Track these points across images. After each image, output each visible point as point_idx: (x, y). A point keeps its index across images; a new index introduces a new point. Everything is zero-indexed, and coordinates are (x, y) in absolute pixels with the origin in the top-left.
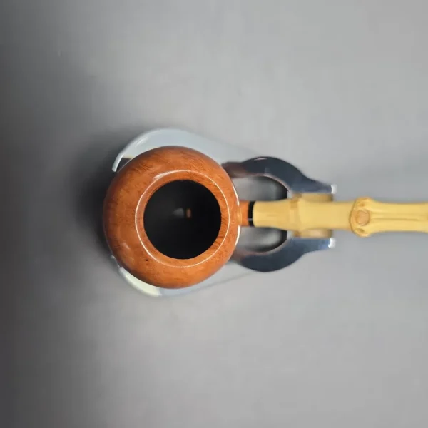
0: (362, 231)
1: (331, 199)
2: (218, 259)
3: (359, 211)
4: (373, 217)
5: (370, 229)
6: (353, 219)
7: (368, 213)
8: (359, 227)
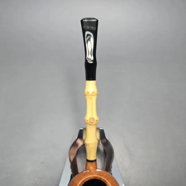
0: (97, 121)
1: (85, 129)
2: (110, 180)
3: (90, 122)
4: (91, 117)
5: (96, 118)
6: (92, 124)
7: (90, 119)
8: (95, 122)
